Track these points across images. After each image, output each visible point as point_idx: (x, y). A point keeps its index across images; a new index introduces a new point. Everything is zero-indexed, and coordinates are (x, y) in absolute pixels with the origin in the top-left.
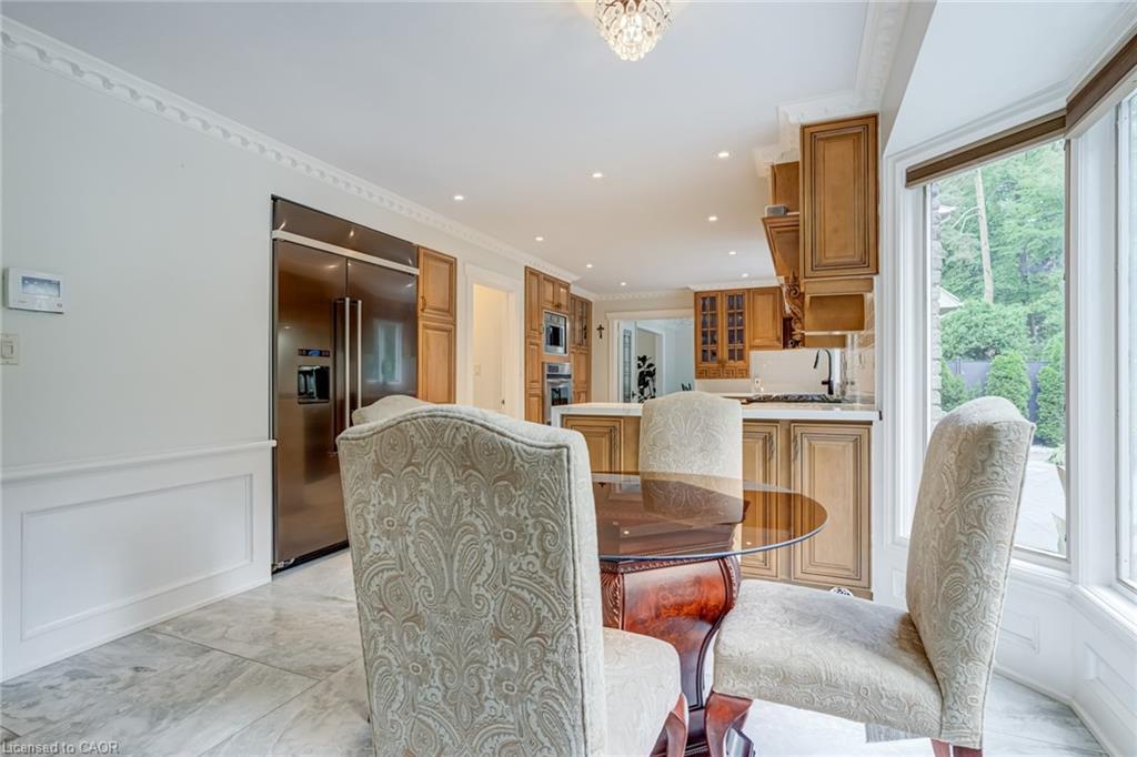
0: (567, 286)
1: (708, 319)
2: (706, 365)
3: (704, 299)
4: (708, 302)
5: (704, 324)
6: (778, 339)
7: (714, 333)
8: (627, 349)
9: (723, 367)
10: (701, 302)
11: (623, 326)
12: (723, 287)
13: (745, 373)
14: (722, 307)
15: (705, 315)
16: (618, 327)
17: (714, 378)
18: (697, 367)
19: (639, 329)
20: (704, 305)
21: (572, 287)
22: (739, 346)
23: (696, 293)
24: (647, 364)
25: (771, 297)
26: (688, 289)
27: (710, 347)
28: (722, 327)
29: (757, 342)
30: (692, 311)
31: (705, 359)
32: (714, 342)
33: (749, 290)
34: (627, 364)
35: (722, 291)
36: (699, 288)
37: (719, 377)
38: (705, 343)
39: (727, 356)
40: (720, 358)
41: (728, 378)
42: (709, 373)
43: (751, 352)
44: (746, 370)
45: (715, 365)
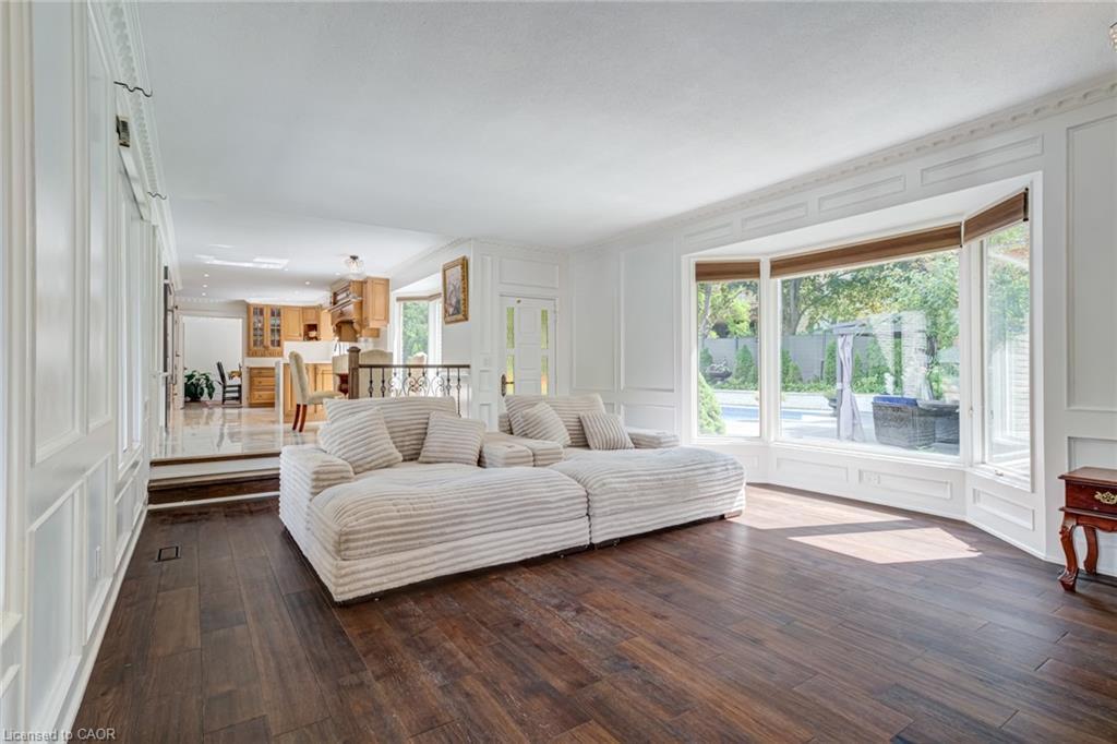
2: (256, 348)
3: (255, 308)
4: (258, 311)
5: (255, 324)
6: (301, 336)
9: (267, 350)
14: (267, 314)
17: (262, 356)
20: (255, 312)
22: (277, 338)
23: (250, 304)
25: (298, 312)
27: (260, 338)
28: (267, 327)
31: (256, 345)
32: (261, 335)
33: (284, 306)
35: (267, 306)
37: (265, 356)
38: (255, 335)
39: (269, 343)
40: (265, 344)
41: (270, 356)
42: (258, 354)
43: (285, 342)
44: (281, 352)
45: (262, 349)
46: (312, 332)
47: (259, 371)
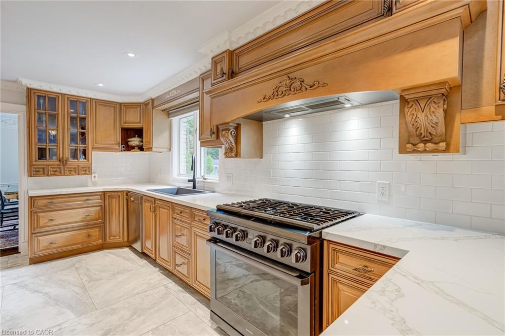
1: (46, 118)
2: (43, 163)
3: (40, 97)
4: (45, 102)
6: (118, 144)
9: (65, 165)
10: (36, 100)
12: (65, 90)
13: (88, 170)
14: (64, 110)
17: (54, 175)
18: (32, 165)
20: (38, 104)
22: (81, 146)
23: (29, 90)
26: (20, 83)
27: (49, 146)
29: (98, 145)
31: (42, 157)
32: (53, 141)
33: (92, 99)
35: (63, 95)
36: (35, 85)
37: (60, 174)
39: (68, 154)
40: (61, 157)
41: (70, 174)
42: (48, 171)
43: (93, 152)
44: (89, 168)
45: (56, 163)
46: (134, 139)
47: (50, 201)
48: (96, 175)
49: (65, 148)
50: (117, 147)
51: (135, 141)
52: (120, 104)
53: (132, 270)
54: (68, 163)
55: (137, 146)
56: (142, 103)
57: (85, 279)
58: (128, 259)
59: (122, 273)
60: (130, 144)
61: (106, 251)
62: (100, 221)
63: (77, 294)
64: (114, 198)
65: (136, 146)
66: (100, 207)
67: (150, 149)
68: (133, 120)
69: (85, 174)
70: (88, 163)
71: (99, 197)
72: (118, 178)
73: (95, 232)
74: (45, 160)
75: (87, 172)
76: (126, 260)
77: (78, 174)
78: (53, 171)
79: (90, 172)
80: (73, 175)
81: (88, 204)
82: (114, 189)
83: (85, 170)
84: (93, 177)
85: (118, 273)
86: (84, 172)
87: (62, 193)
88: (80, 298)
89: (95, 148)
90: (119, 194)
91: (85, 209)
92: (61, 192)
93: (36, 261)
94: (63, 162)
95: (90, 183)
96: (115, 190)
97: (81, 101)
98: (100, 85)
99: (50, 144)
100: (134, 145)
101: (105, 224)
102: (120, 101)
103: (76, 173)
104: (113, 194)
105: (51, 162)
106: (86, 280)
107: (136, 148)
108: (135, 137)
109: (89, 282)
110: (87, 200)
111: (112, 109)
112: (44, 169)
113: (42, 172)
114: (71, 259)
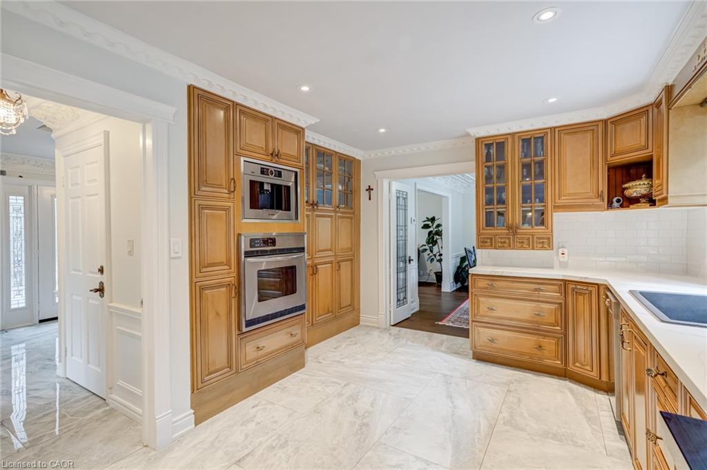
0: (299, 131)
1: (494, 172)
2: (490, 231)
3: (488, 146)
4: (493, 151)
5: (489, 178)
6: (600, 196)
7: (501, 190)
8: (401, 212)
9: (515, 233)
10: (485, 152)
11: (396, 186)
12: (515, 127)
13: (546, 243)
14: (514, 156)
15: (488, 167)
16: (389, 188)
17: (502, 248)
18: (479, 234)
19: (420, 191)
20: (488, 155)
21: (307, 133)
22: (538, 206)
23: (478, 140)
24: (436, 223)
25: (589, 136)
26: (468, 135)
27: (497, 208)
28: (513, 183)
29: (564, 201)
30: (473, 164)
31: (489, 223)
32: (501, 202)
33: (553, 129)
34: (402, 228)
35: (513, 134)
36: (482, 132)
37: (509, 247)
38: (490, 202)
39: (518, 219)
40: (510, 222)
41: (522, 248)
42: (495, 242)
43: (554, 214)
44: (548, 239)
45: (504, 231)
46: (637, 183)
47: (490, 283)
48: (566, 251)
49: (515, 209)
50: (598, 201)
51: (637, 188)
52: (605, 122)
53: (583, 446)
54: (519, 231)
55: (644, 196)
56: (652, 104)
57: (505, 414)
58: (592, 420)
59: (561, 440)
60: (627, 193)
61: (568, 384)
62: (559, 328)
63: (479, 432)
64: (581, 294)
65: (640, 197)
66: (557, 305)
67: (664, 200)
68: (630, 146)
69: (543, 248)
70: (547, 231)
71: (557, 287)
72: (608, 259)
73: (550, 345)
74: (493, 228)
75: (546, 246)
76: (589, 419)
77: (533, 249)
78: (501, 242)
79: (549, 246)
80: (525, 248)
81: (539, 297)
82: (581, 278)
83: (543, 242)
84: (560, 254)
85: (555, 437)
86: (541, 246)
87: (504, 275)
88: (477, 440)
89: (557, 208)
90: (590, 289)
91: (534, 304)
92: (503, 272)
93: (480, 357)
94: (513, 229)
95: (556, 263)
96: (588, 281)
97: (536, 136)
98: (552, 100)
99: (498, 206)
100: (635, 195)
101: (566, 336)
102: (605, 117)
103: (529, 245)
104: (579, 287)
105: (499, 231)
106: (504, 418)
107: (642, 200)
108: (640, 178)
109: (504, 424)
110: (536, 290)
111: (589, 135)
112: (491, 239)
113: (489, 244)
114: (516, 372)
